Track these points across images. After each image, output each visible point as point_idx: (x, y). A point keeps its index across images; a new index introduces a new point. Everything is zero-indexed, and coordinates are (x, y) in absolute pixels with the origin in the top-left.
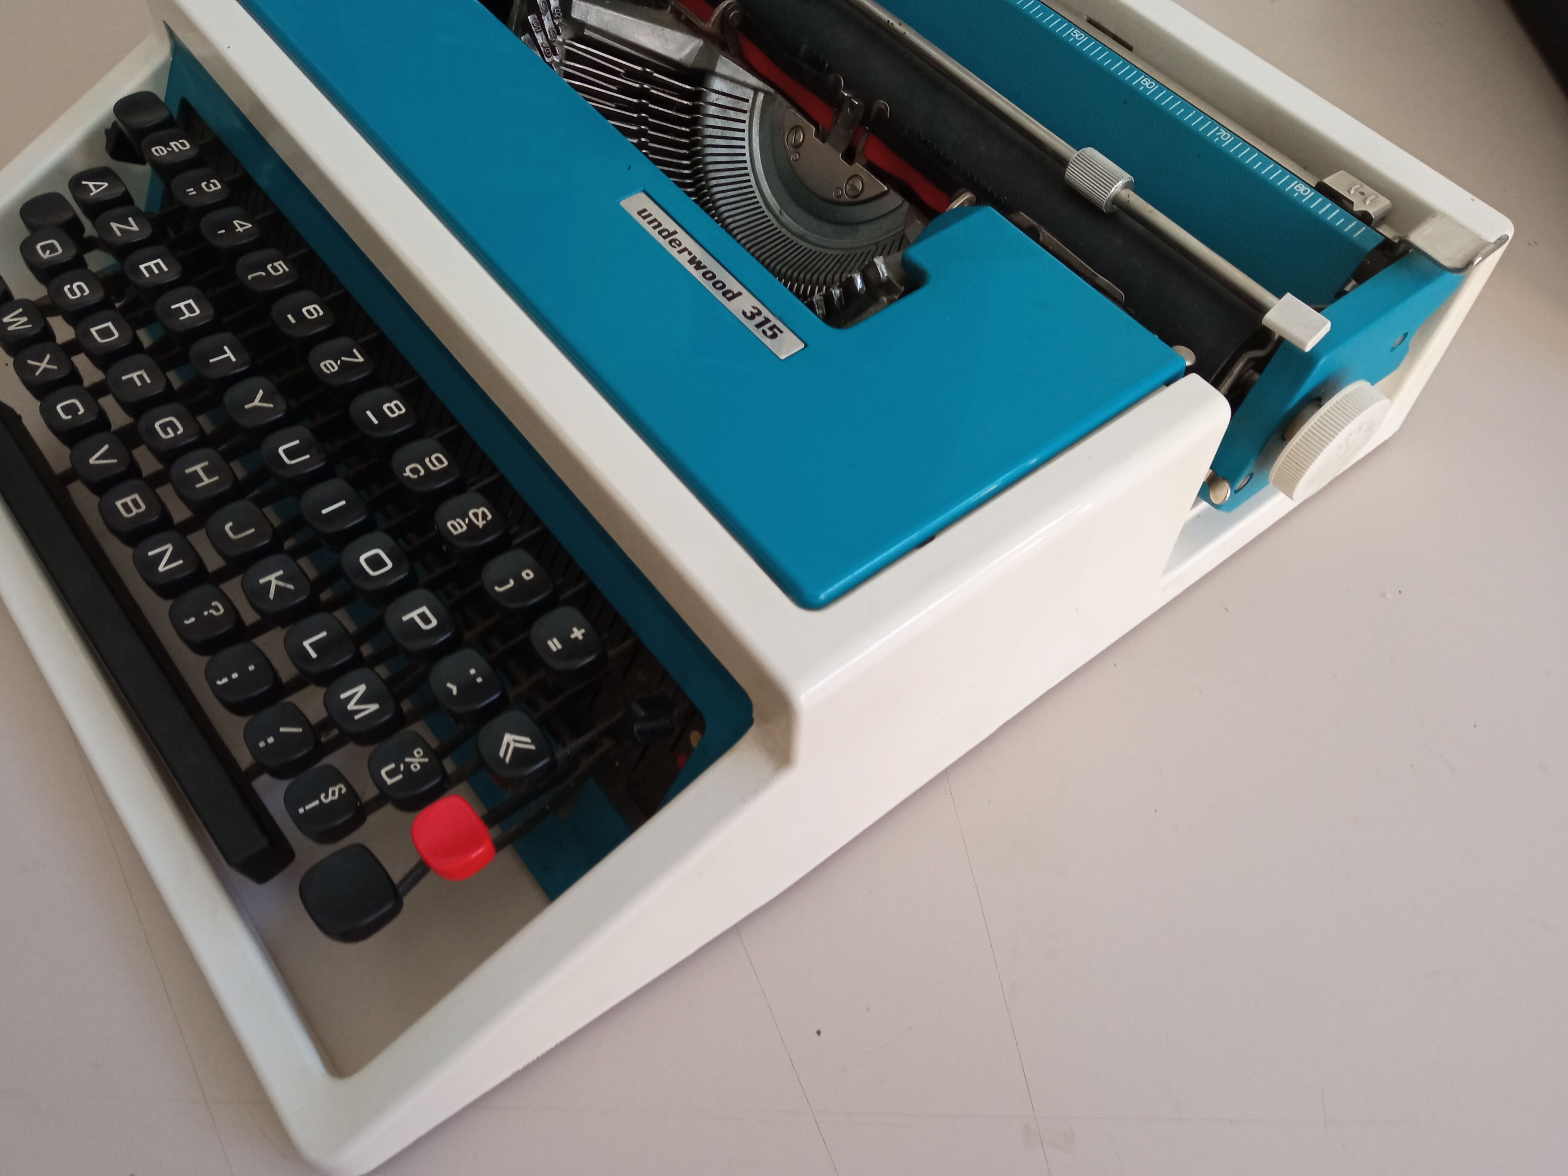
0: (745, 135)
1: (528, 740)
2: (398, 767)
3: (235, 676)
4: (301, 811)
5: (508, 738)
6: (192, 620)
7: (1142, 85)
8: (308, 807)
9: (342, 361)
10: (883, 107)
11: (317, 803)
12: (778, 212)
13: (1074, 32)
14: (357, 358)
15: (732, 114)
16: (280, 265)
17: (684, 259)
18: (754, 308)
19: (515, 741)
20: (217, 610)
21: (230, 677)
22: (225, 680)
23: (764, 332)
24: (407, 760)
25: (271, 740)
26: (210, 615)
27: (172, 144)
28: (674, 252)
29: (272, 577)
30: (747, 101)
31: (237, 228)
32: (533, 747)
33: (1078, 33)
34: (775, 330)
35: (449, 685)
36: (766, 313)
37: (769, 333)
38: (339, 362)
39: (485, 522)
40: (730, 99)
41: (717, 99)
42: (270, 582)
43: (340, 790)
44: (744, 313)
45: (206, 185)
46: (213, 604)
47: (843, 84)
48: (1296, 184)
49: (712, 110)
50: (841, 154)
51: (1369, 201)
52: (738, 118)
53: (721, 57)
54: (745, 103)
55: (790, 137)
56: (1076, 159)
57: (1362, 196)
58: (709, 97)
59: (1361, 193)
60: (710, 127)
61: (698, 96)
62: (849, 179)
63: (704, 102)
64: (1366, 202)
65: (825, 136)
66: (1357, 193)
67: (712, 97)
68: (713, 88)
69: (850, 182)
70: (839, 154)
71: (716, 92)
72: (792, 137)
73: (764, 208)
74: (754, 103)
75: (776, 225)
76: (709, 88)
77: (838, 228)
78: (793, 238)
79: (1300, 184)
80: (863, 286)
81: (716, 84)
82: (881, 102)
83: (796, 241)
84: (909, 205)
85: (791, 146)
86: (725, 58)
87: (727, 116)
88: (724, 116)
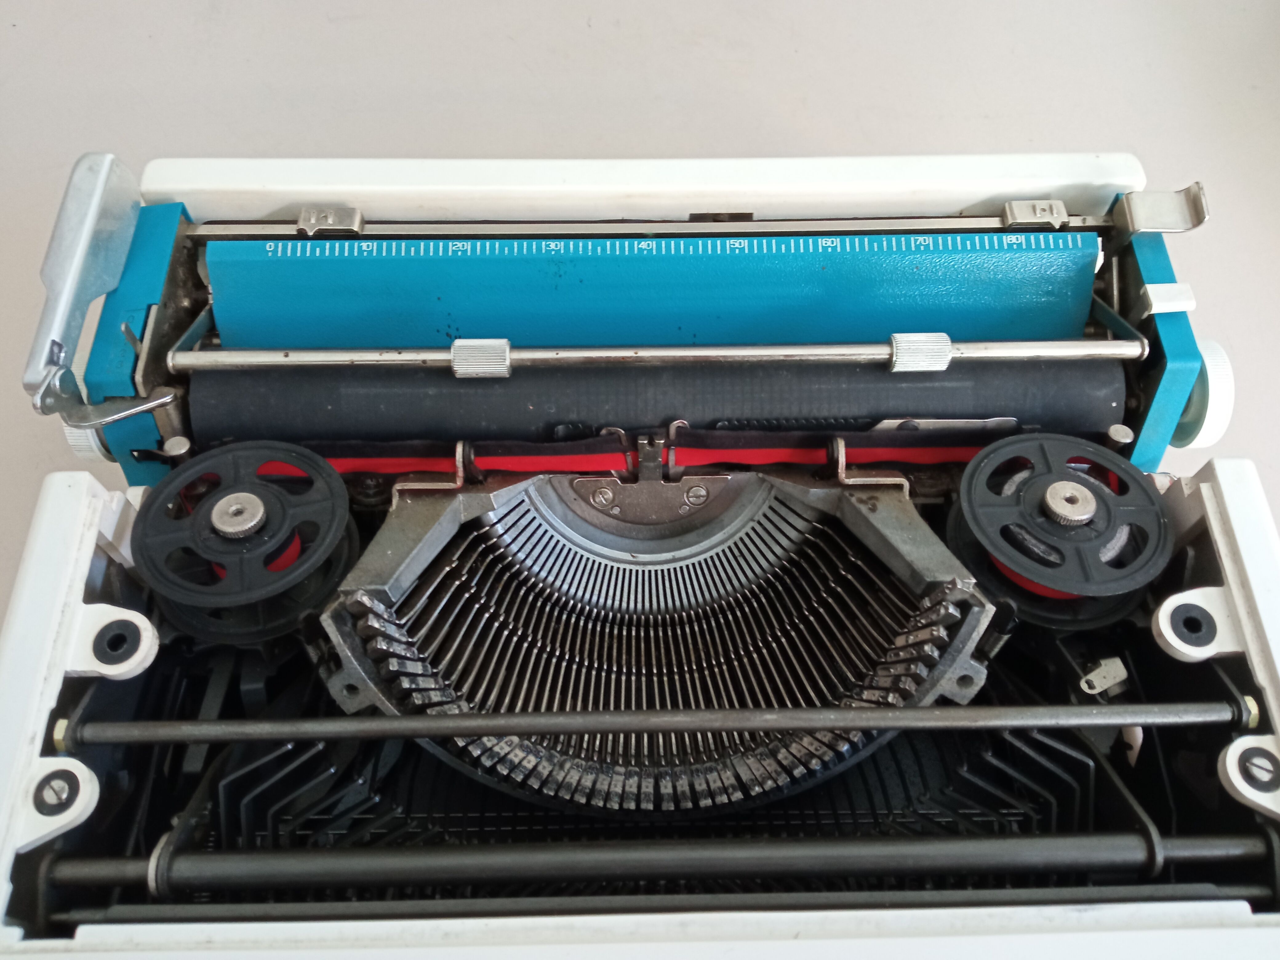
0: (545, 526)
7: (827, 247)
10: (680, 425)
12: (631, 559)
15: (524, 522)
30: (523, 501)
33: (736, 240)
40: (512, 514)
41: (506, 524)
47: (623, 432)
48: (1007, 239)
49: (507, 539)
50: (662, 482)
51: (1055, 211)
52: (529, 520)
53: (491, 495)
54: (524, 504)
55: (597, 500)
56: (898, 351)
57: (1048, 212)
58: (497, 530)
59: (1044, 210)
60: (519, 551)
61: (486, 537)
62: (688, 493)
63: (496, 538)
64: (1055, 215)
65: (632, 478)
66: (1044, 213)
67: (500, 529)
68: (495, 521)
69: (691, 494)
70: (659, 482)
71: (499, 521)
72: (600, 499)
73: (616, 565)
74: (530, 498)
75: (640, 569)
76: (492, 523)
77: (701, 531)
78: (665, 567)
79: (1009, 237)
80: (959, 610)
81: (492, 517)
82: (676, 423)
83: (671, 566)
84: (761, 475)
85: (605, 506)
86: (495, 493)
87: (521, 528)
88: (520, 531)
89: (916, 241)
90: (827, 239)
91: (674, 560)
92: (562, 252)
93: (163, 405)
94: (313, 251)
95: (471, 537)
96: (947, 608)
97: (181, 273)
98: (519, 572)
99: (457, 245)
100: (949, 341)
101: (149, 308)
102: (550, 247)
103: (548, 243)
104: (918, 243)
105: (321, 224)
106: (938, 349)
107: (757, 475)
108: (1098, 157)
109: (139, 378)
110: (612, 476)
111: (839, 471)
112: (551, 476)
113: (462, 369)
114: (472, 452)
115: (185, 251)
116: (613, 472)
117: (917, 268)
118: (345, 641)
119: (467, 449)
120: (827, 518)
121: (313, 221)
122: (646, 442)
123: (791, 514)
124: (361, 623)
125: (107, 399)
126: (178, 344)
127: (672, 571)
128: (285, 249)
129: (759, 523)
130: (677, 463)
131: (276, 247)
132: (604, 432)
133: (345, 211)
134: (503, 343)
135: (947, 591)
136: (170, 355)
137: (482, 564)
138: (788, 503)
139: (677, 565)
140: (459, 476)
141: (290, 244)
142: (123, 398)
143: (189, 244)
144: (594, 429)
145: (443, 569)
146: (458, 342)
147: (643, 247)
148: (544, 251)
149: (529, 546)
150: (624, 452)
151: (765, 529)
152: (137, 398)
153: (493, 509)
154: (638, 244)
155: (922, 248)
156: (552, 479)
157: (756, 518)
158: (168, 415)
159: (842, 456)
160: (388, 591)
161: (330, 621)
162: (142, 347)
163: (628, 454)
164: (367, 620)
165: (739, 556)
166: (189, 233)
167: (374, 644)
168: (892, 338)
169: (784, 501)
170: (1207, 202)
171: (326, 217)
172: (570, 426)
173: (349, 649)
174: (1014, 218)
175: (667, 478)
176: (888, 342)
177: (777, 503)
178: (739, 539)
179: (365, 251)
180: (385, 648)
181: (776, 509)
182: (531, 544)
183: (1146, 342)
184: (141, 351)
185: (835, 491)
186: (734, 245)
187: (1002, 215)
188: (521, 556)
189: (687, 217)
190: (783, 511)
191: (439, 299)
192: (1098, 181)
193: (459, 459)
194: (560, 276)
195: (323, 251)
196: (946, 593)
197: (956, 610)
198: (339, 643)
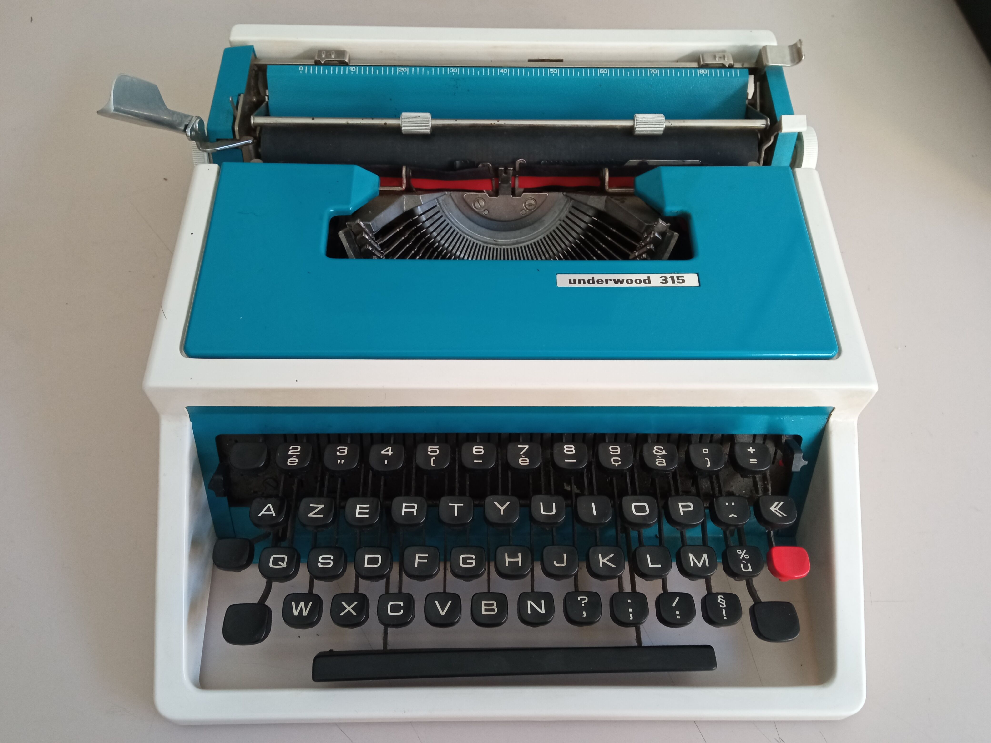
0: (447, 221)
1: (777, 503)
2: (743, 563)
3: (630, 610)
4: (725, 618)
5: (772, 509)
6: (584, 613)
7: (603, 74)
8: (725, 615)
9: (523, 454)
10: (522, 162)
11: (724, 610)
13: (551, 71)
14: (525, 448)
15: (436, 217)
16: (431, 448)
17: (611, 284)
18: (661, 277)
19: (775, 507)
20: (585, 599)
21: (631, 613)
22: (631, 615)
23: (679, 283)
24: (741, 558)
25: (677, 613)
26: (584, 603)
27: (290, 453)
28: (604, 285)
29: (601, 561)
30: (436, 206)
31: (389, 454)
32: (782, 503)
33: (553, 70)
34: (680, 278)
35: (730, 516)
36: (668, 276)
37: (681, 281)
38: (522, 456)
39: (664, 451)
40: (430, 211)
41: (427, 216)
42: (603, 562)
43: (721, 598)
44: (662, 283)
45: (339, 453)
46: (579, 599)
47: (491, 165)
48: (699, 72)
49: (427, 224)
50: (511, 196)
51: (726, 59)
52: (439, 216)
53: (420, 196)
54: (436, 207)
55: (476, 205)
56: (637, 123)
57: (722, 59)
58: (422, 218)
59: (720, 58)
60: (434, 231)
61: (417, 221)
62: (525, 203)
63: (422, 222)
64: (726, 60)
65: (496, 193)
66: (719, 59)
67: (423, 218)
68: (422, 213)
69: (527, 203)
70: (509, 196)
71: (423, 214)
72: (477, 205)
73: (485, 245)
74: (440, 204)
75: (499, 247)
76: (420, 214)
77: (532, 226)
78: (512, 247)
79: (700, 70)
80: (661, 236)
81: (420, 210)
82: (519, 160)
83: (516, 246)
84: (565, 193)
85: (480, 209)
86: (422, 195)
87: (435, 220)
88: (434, 221)
89: (650, 71)
90: (603, 70)
91: (517, 243)
92: (458, 73)
93: (247, 144)
94: (324, 71)
95: (409, 221)
96: (654, 234)
97: (252, 83)
98: (434, 243)
99: (401, 69)
100: (664, 119)
101: (239, 95)
102: (452, 71)
103: (451, 69)
104: (651, 72)
105: (327, 58)
106: (658, 121)
107: (563, 194)
108: (751, 32)
109: (236, 128)
110: (484, 192)
111: (606, 184)
112: (451, 192)
113: (405, 129)
114: (411, 171)
115: (254, 72)
116: (485, 191)
117: (651, 86)
118: (350, 247)
119: (408, 170)
120: (599, 213)
121: (323, 56)
122: (503, 169)
123: (581, 213)
124: (358, 237)
125: (218, 140)
126: (255, 113)
127: (516, 249)
128: (309, 70)
129: (564, 221)
130: (520, 186)
131: (304, 69)
132: (480, 165)
133: (341, 53)
134: (427, 115)
135: (655, 226)
136: (252, 118)
137: (414, 237)
138: (579, 208)
139: (519, 246)
140: (404, 183)
141: (311, 67)
142: (227, 140)
143: (256, 68)
144: (475, 164)
145: (396, 229)
146: (404, 114)
147: (503, 72)
148: (448, 73)
149: (439, 230)
150: (491, 178)
151: (567, 224)
152: (234, 140)
153: (420, 205)
154: (500, 70)
155: (654, 75)
156: (452, 194)
157: (562, 219)
158: (249, 151)
159: (607, 176)
160: (371, 225)
161: (343, 235)
162: (237, 113)
163: (493, 179)
164: (363, 234)
165: (553, 239)
166: (256, 63)
167: (365, 247)
168: (635, 116)
169: (577, 207)
170: (804, 51)
171: (330, 55)
172: (463, 162)
173: (352, 250)
174: (703, 61)
175: (514, 194)
176: (632, 118)
177: (573, 209)
178: (552, 231)
179: (352, 71)
180: (371, 249)
181: (573, 212)
182: (440, 228)
183: (769, 119)
184: (237, 115)
185: (604, 198)
186: (552, 72)
187: (698, 61)
188: (435, 234)
189: (527, 60)
190: (576, 213)
191: (391, 99)
192: (751, 43)
193: (404, 173)
194: (457, 87)
195: (329, 71)
196: (654, 227)
197: (660, 237)
198: (347, 247)
